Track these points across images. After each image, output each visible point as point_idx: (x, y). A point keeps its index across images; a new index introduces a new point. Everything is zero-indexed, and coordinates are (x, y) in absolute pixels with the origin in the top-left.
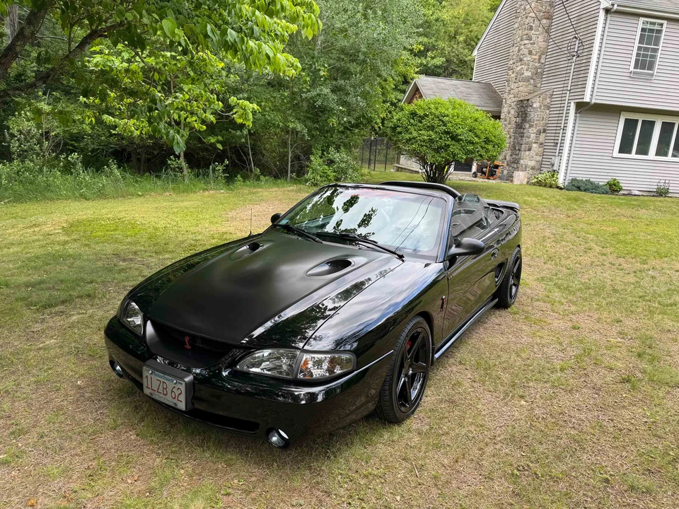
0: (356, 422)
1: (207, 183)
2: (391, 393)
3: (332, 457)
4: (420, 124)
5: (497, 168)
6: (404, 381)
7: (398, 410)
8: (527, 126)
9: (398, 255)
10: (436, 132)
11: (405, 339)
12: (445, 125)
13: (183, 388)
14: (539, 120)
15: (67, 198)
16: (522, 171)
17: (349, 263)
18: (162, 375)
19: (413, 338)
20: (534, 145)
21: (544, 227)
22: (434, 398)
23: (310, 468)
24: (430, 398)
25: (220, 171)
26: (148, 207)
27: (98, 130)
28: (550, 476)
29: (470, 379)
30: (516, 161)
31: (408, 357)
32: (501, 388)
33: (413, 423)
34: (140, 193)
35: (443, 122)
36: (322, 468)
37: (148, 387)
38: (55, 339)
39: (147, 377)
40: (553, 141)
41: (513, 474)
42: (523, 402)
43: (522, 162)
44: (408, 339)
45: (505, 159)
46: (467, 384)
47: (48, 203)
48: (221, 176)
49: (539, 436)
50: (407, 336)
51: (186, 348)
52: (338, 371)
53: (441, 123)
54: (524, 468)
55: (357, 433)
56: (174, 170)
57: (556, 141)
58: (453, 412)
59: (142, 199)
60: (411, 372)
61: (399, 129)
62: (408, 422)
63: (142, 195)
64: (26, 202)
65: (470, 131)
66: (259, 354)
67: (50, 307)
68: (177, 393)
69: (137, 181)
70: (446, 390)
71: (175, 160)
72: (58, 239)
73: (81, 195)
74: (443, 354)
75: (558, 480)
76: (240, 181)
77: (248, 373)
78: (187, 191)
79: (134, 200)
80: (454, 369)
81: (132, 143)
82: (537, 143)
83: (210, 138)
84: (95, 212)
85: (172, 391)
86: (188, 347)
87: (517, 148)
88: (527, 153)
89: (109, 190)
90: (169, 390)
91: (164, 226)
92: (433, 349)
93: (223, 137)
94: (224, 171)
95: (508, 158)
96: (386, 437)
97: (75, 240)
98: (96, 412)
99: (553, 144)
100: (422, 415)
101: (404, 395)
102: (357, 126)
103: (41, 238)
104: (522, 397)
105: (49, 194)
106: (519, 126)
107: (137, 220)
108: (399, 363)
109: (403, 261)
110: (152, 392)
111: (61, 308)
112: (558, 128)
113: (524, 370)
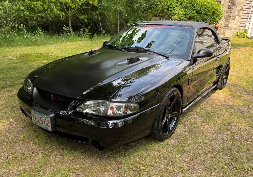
0: (140, 139)
1: (81, 37)
2: (158, 126)
3: (127, 156)
4: (181, 6)
5: (217, 29)
6: (166, 121)
7: (162, 134)
8: (234, 7)
9: (166, 57)
10: (189, 10)
11: (167, 98)
12: (193, 6)
13: (49, 119)
14: (240, 4)
15: (21, 45)
16: (230, 30)
17: (139, 60)
18: (40, 113)
19: (171, 99)
20: (237, 17)
21: (240, 55)
22: (182, 130)
23: (116, 161)
24: (179, 130)
25: (87, 32)
26: (55, 49)
27: (33, 15)
28: (243, 169)
29: (201, 121)
30: (227, 25)
31: (169, 108)
32: (217, 126)
33: (170, 141)
34: (52, 43)
35: (192, 4)
36: (122, 161)
37: (34, 120)
38: (4, 101)
39: (33, 115)
40: (246, 14)
41: (223, 168)
42: (228, 132)
43: (230, 25)
44: (168, 98)
45: (222, 24)
46: (199, 124)
47: (12, 48)
48: (88, 34)
49: (237, 149)
50: (168, 97)
51: (52, 101)
52: (129, 112)
53: (191, 5)
54: (229, 164)
55: (141, 145)
56: (66, 32)
57: (248, 14)
58: (191, 136)
59: (53, 45)
60: (170, 116)
61: (170, 9)
62: (168, 140)
63: (53, 44)
64: (3, 47)
65: (205, 8)
66: (88, 103)
67: (4, 88)
68: (47, 122)
69: (51, 38)
70: (188, 126)
71: (66, 27)
72: (14, 62)
73: (27, 44)
74: (187, 109)
75: (248, 171)
76: (95, 36)
77: (82, 113)
78: (72, 42)
79: (49, 46)
80: (193, 117)
81: (48, 20)
82: (238, 16)
83: (82, 16)
84: (32, 51)
85: (45, 122)
86: (53, 100)
87: (228, 19)
88: (233, 21)
89: (39, 41)
90: (43, 121)
91: (61, 56)
92: (182, 106)
93: (88, 16)
94: (89, 32)
95: (223, 24)
96: (156, 147)
97: (21, 62)
98: (16, 133)
99: (246, 16)
100: (175, 137)
101: (166, 127)
102: (150, 8)
103: (7, 61)
104: (228, 130)
105: (13, 44)
106: (230, 7)
107: (49, 54)
108: (163, 110)
109: (168, 60)
110: (36, 122)
111: (10, 88)
112: (249, 8)
113: (229, 117)
